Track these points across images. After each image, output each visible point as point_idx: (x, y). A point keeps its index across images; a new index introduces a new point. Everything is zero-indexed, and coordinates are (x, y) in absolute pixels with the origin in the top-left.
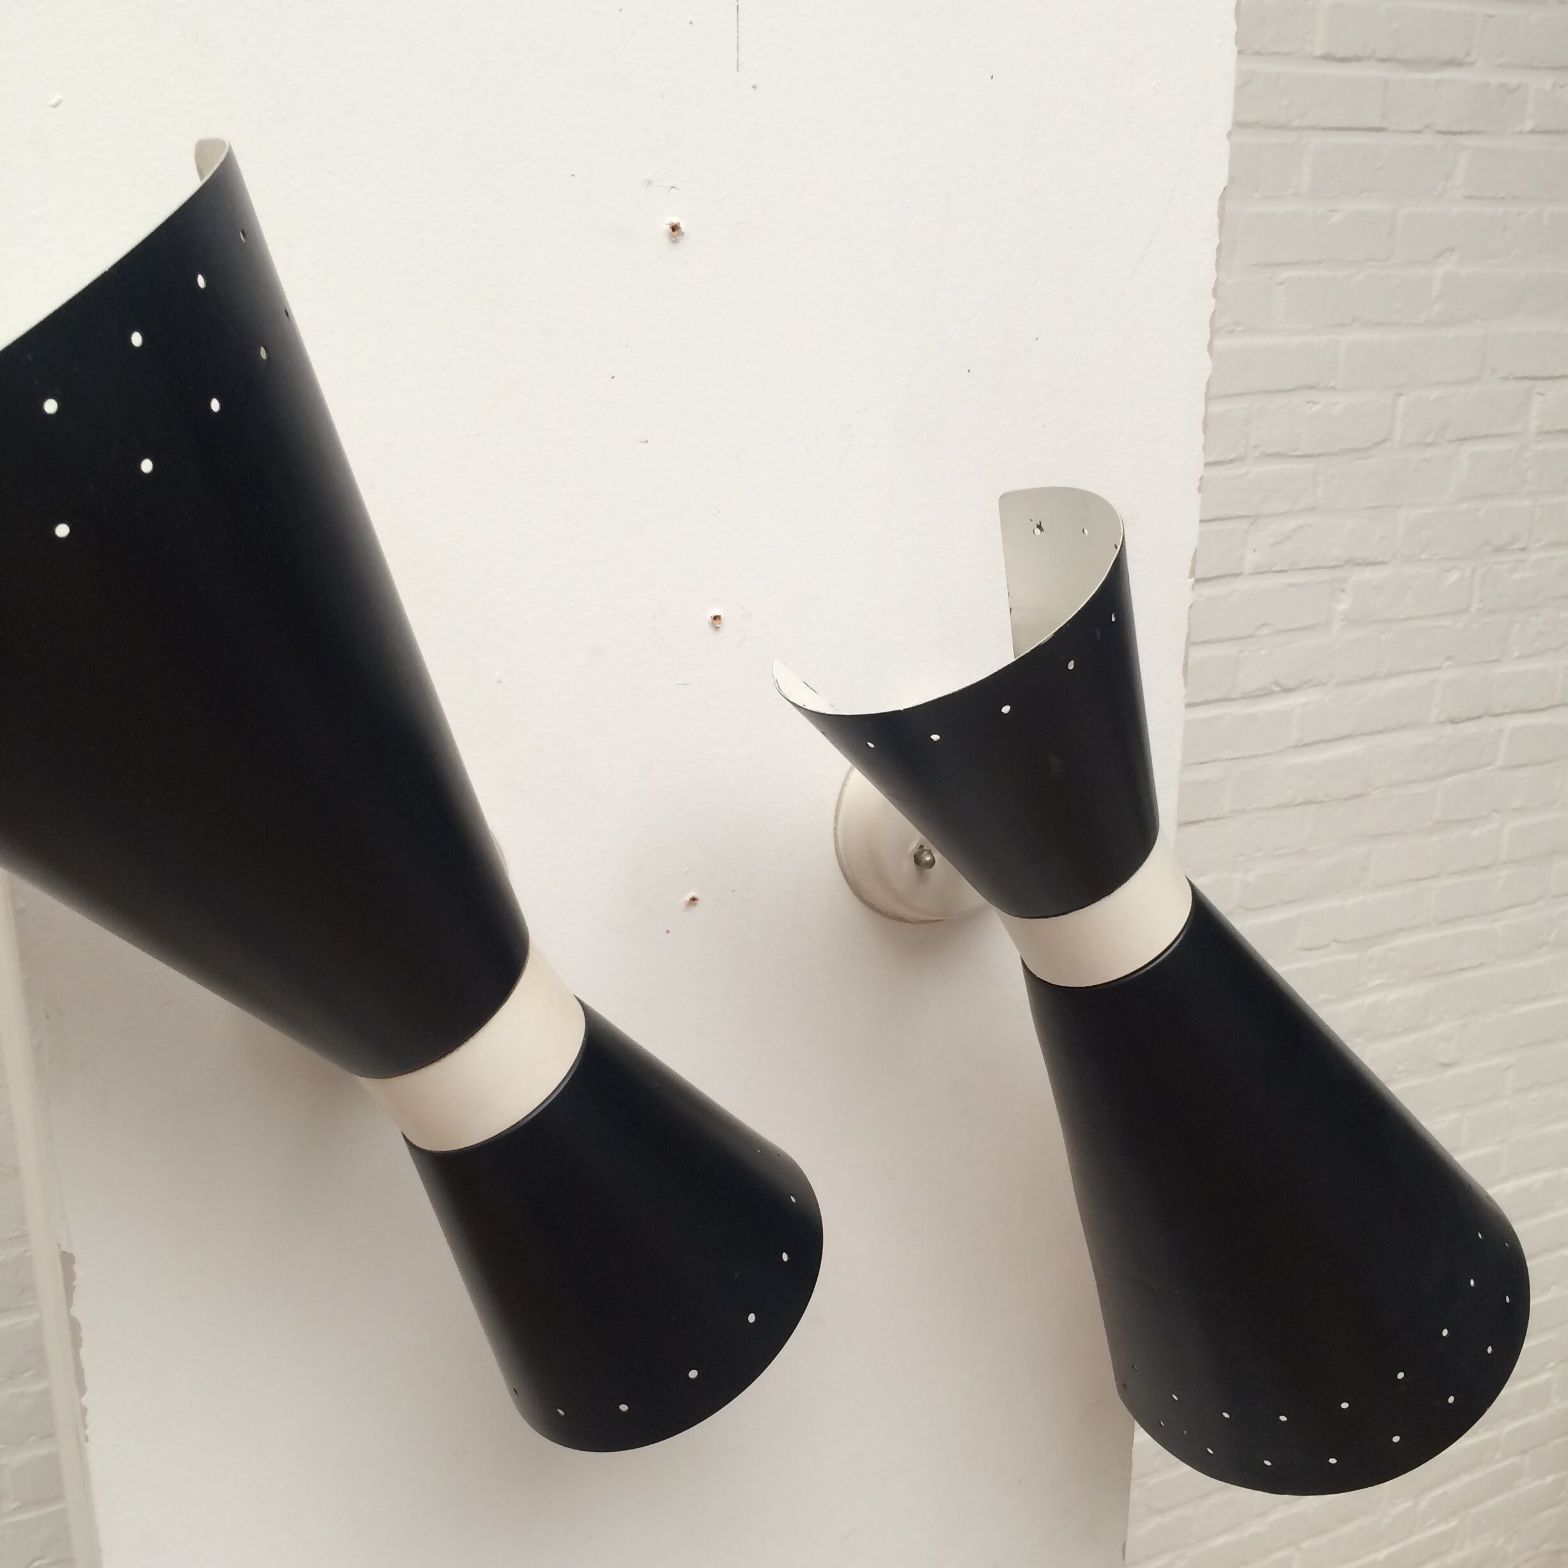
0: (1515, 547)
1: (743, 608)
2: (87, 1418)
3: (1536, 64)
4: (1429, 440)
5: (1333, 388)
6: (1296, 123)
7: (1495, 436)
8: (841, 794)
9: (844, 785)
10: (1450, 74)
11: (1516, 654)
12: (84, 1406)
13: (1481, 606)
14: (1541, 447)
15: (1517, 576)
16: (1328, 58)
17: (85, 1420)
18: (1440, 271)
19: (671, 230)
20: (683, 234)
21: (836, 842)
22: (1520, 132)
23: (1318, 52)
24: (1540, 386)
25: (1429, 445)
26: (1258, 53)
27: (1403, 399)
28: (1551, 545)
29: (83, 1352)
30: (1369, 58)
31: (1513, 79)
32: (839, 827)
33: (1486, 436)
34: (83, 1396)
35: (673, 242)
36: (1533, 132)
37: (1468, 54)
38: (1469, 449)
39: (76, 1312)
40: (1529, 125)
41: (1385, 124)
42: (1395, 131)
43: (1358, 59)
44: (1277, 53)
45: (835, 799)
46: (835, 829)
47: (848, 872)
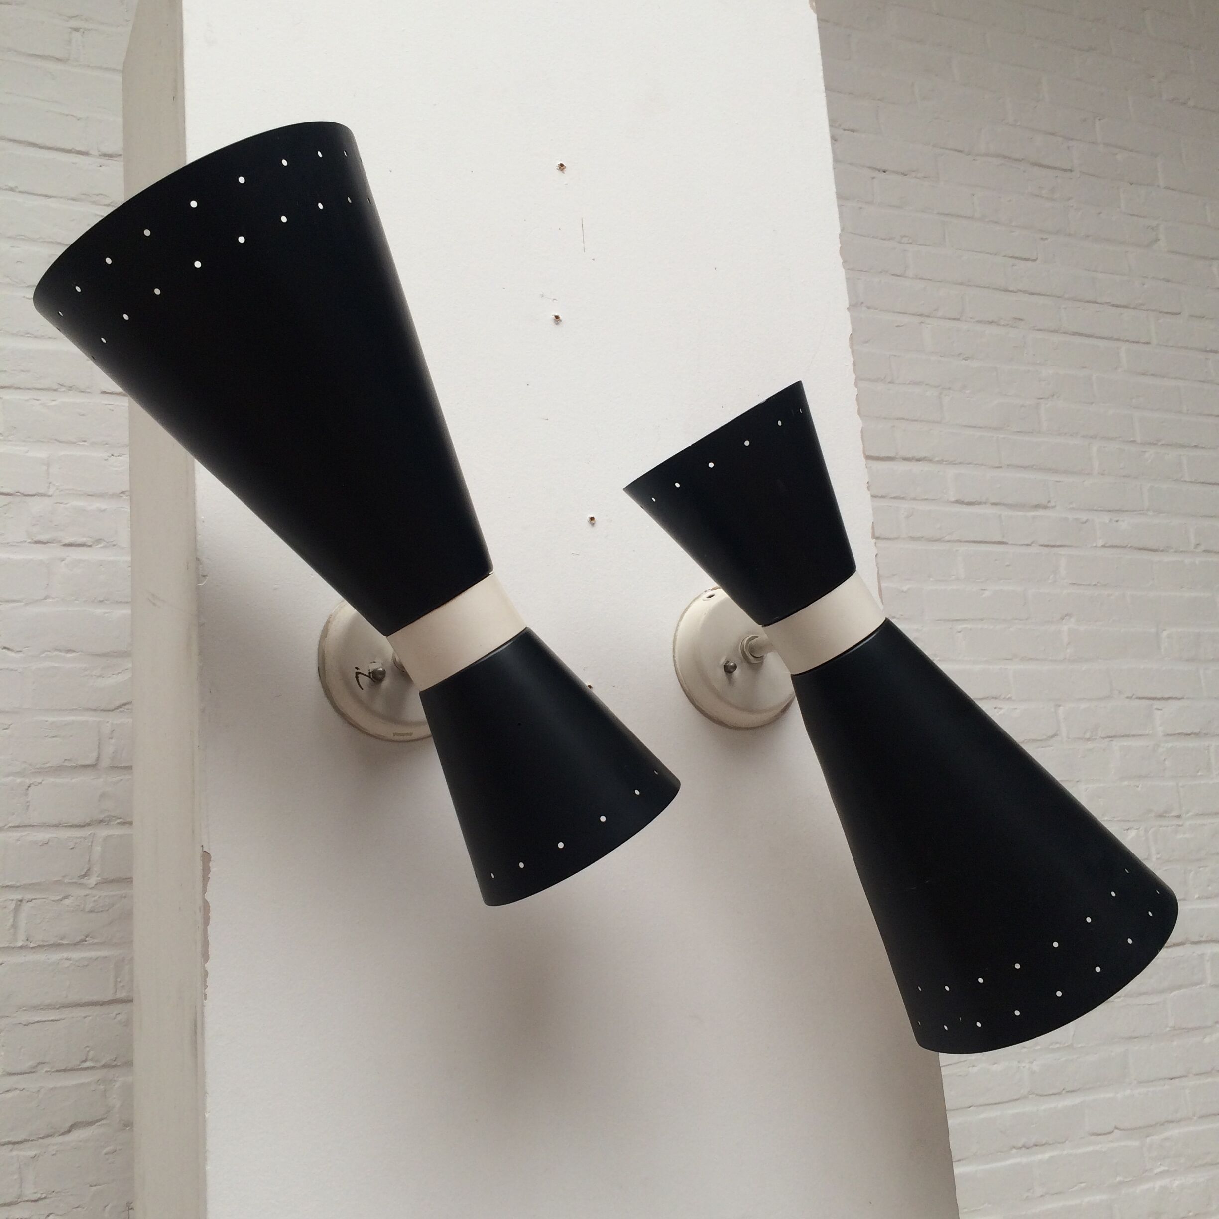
0: (1172, 814)
1: (607, 516)
2: (207, 979)
3: (1095, 508)
4: (1087, 736)
5: (1010, 699)
6: (947, 538)
7: (1134, 736)
8: (675, 636)
9: (677, 630)
10: (1040, 513)
11: (1197, 896)
12: (206, 970)
13: (1159, 856)
14: (1170, 745)
15: (1179, 836)
16: (958, 502)
17: (205, 982)
18: (1065, 628)
19: (555, 318)
20: (561, 321)
21: (675, 665)
22: (1096, 547)
23: (953, 500)
24: (1157, 704)
25: (1088, 740)
26: (914, 499)
27: (1061, 708)
28: (1197, 815)
29: (209, 928)
30: (985, 503)
31: (1083, 517)
32: (677, 655)
33: (1128, 736)
34: (206, 963)
35: (557, 324)
36: (1104, 546)
37: (1049, 502)
38: (1117, 744)
39: (208, 897)
40: (1101, 543)
41: (1005, 540)
42: (1012, 544)
43: (980, 504)
44: (926, 500)
45: (672, 639)
46: (674, 656)
47: (685, 686)
